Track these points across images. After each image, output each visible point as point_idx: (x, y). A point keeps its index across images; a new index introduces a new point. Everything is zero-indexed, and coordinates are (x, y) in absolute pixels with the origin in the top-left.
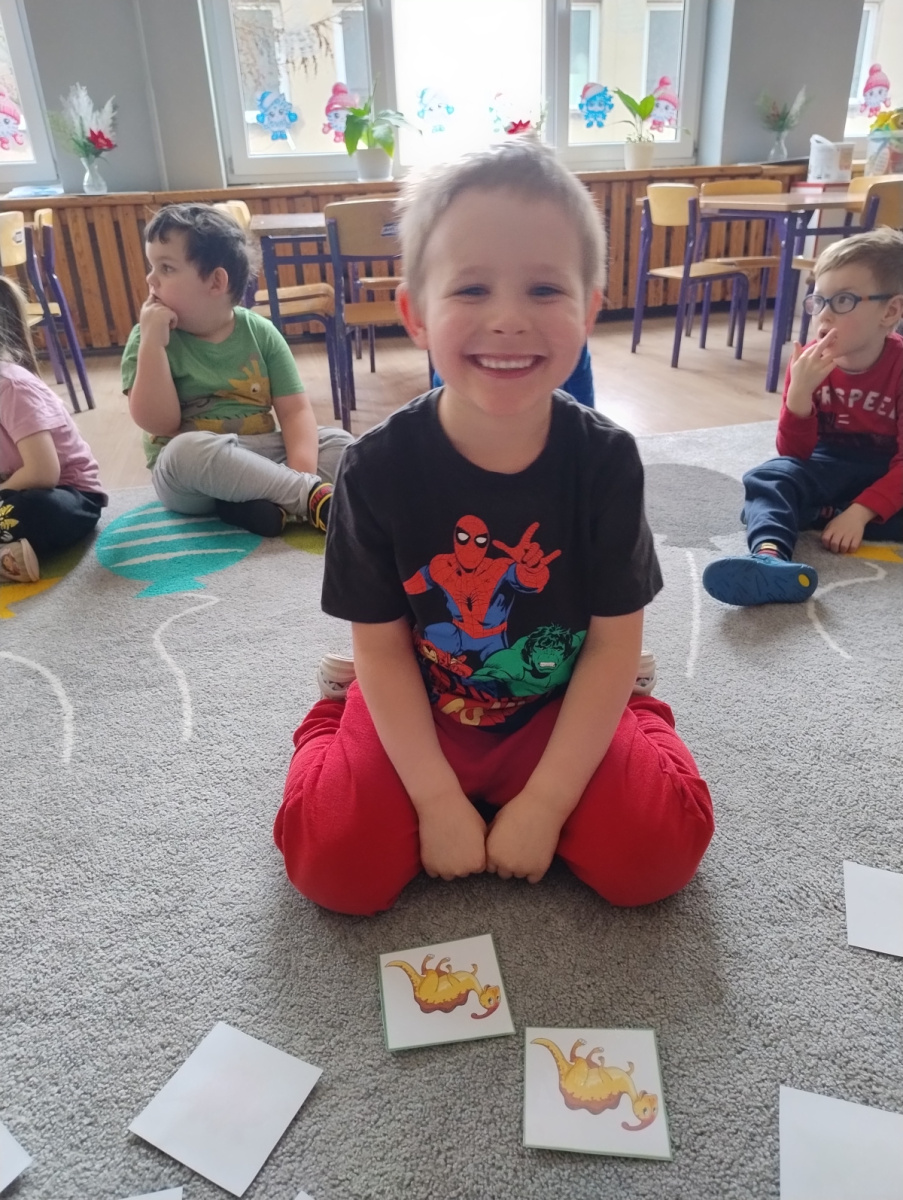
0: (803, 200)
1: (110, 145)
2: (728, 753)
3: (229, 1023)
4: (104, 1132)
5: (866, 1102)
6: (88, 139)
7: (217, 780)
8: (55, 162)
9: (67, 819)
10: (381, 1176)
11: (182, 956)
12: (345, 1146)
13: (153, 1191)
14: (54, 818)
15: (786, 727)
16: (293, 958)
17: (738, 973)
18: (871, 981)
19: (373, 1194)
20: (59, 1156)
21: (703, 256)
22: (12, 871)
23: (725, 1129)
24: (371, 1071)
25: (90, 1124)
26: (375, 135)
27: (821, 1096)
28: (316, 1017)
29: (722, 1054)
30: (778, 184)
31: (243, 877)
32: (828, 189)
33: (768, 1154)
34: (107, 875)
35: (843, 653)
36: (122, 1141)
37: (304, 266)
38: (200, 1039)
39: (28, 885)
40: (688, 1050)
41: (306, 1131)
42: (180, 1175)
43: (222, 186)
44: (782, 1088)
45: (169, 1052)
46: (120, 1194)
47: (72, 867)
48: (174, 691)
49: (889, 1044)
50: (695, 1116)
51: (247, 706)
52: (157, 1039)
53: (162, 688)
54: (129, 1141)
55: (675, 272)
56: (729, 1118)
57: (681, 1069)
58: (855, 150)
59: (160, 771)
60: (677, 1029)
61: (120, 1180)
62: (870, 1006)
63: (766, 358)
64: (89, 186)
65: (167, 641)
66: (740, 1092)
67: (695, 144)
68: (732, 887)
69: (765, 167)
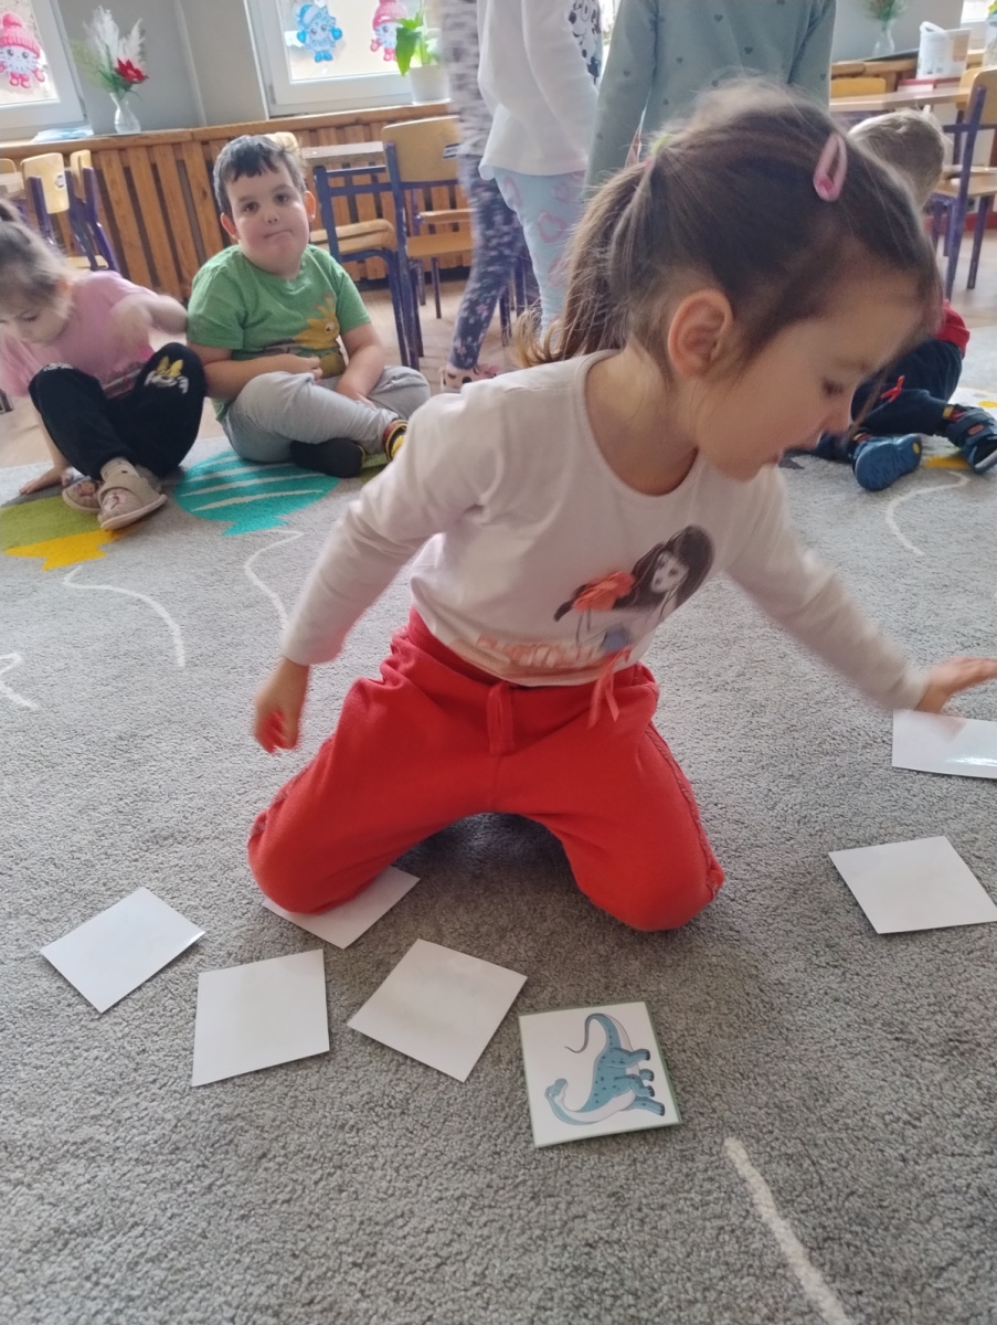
0: (913, 96)
1: (140, 77)
6: (116, 70)
8: (81, 101)
9: (190, 708)
22: (149, 746)
26: (428, 50)
30: (881, 82)
32: (939, 84)
43: (264, 118)
48: (271, 610)
53: (259, 608)
58: (972, 37)
64: (120, 125)
65: (258, 571)
69: (867, 64)
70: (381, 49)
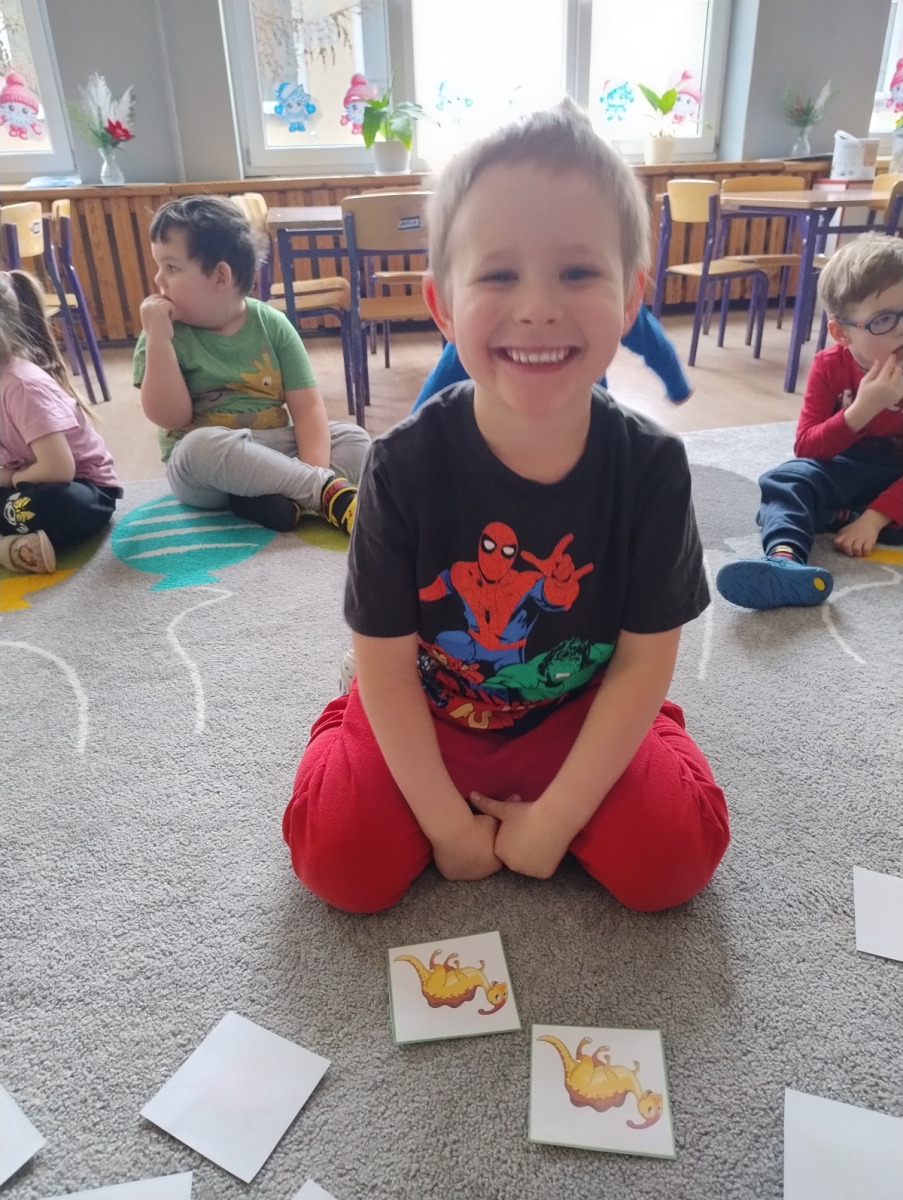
0: (826, 197)
1: (127, 135)
2: (739, 757)
3: (239, 1013)
4: (116, 1117)
5: (871, 1107)
6: (106, 129)
7: (229, 773)
8: (73, 152)
9: (81, 809)
10: (388, 1166)
11: (194, 945)
12: (353, 1136)
13: (164, 1174)
14: (69, 807)
15: (798, 731)
16: (303, 950)
17: (746, 976)
18: (878, 987)
19: (379, 1184)
20: (72, 1138)
21: (722, 254)
22: (27, 858)
23: (729, 1129)
24: (378, 1063)
25: (103, 1108)
26: (393, 127)
27: (826, 1099)
28: (325, 1009)
29: (728, 1056)
30: (800, 181)
31: (255, 869)
32: (851, 186)
33: (772, 1155)
34: (121, 865)
35: (857, 658)
36: (133, 1125)
37: (320, 260)
38: (210, 1028)
39: (43, 873)
40: (694, 1050)
41: (314, 1120)
42: (190, 1160)
43: (239, 177)
44: (788, 1090)
45: (180, 1040)
46: (131, 1176)
47: (85, 856)
48: (187, 684)
49: (896, 1050)
50: (700, 1116)
51: (259, 700)
52: (168, 1027)
53: (175, 681)
54: (140, 1126)
55: (694, 269)
56: (734, 1119)
57: (687, 1069)
58: (880, 146)
59: (173, 763)
60: (683, 1030)
61: (132, 1163)
62: (877, 1012)
63: (785, 358)
64: (106, 177)
65: (181, 634)
66: (745, 1094)
67: (716, 138)
68: (741, 890)
69: (787, 163)
70: (350, 124)
